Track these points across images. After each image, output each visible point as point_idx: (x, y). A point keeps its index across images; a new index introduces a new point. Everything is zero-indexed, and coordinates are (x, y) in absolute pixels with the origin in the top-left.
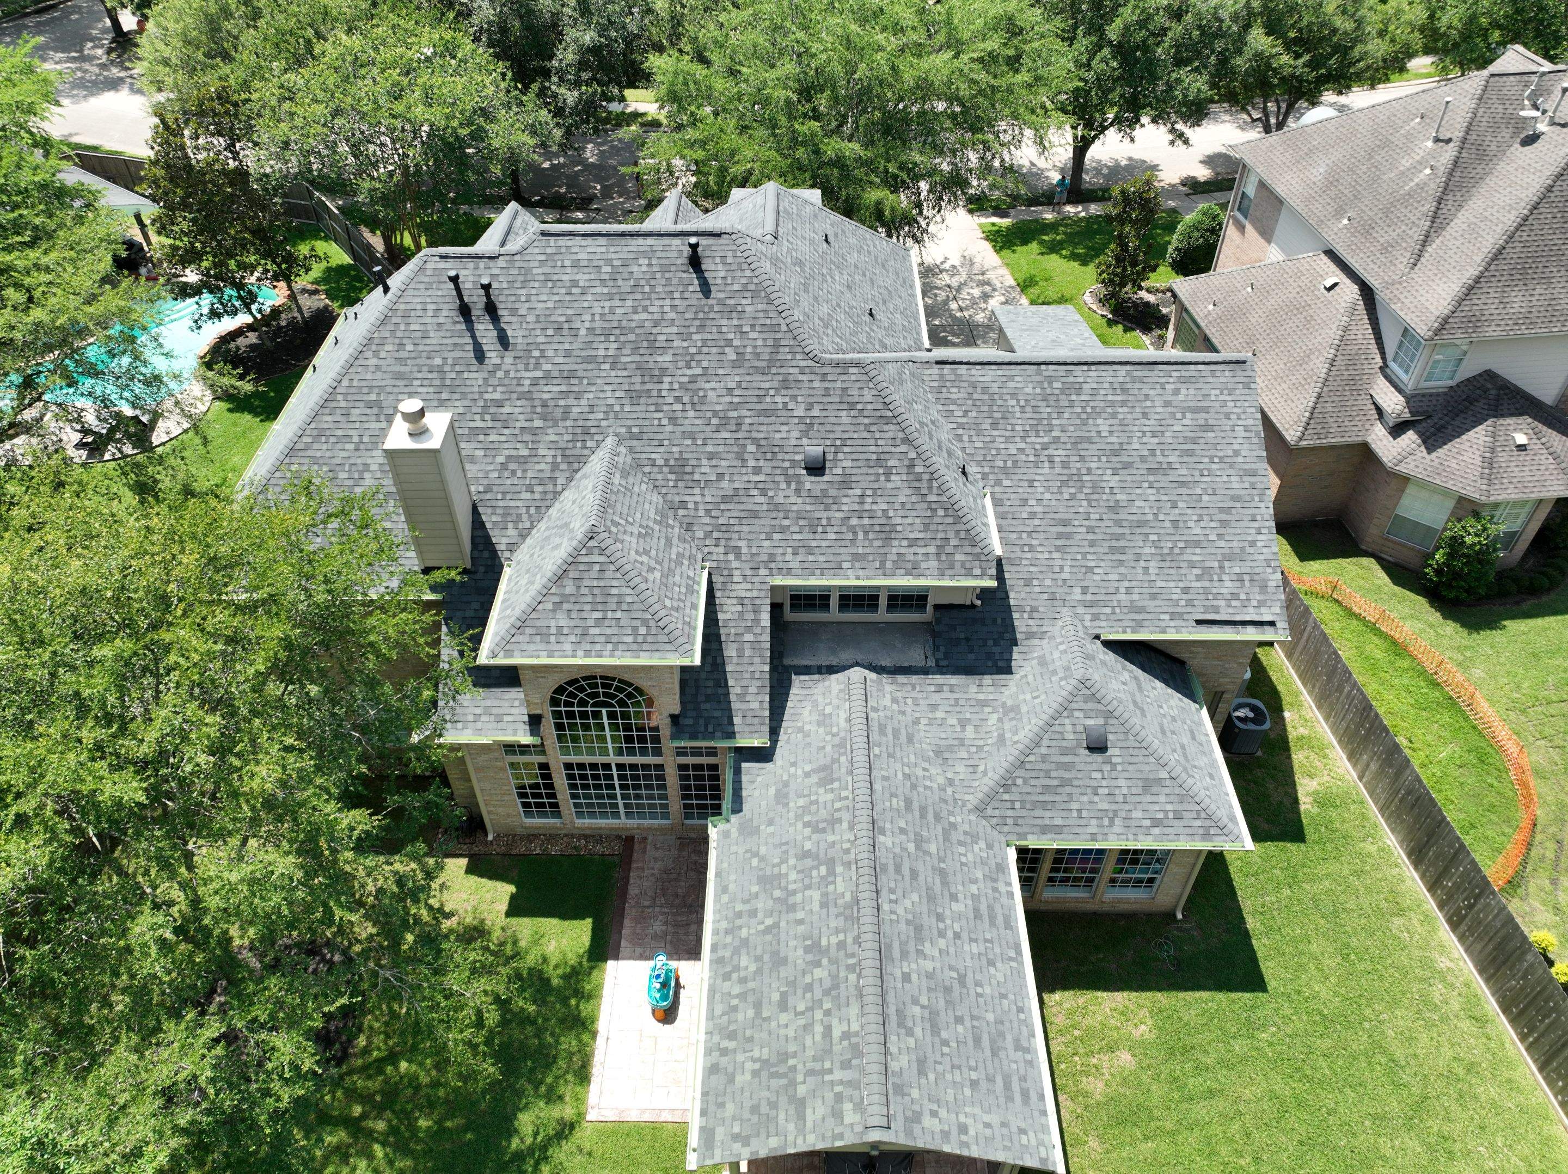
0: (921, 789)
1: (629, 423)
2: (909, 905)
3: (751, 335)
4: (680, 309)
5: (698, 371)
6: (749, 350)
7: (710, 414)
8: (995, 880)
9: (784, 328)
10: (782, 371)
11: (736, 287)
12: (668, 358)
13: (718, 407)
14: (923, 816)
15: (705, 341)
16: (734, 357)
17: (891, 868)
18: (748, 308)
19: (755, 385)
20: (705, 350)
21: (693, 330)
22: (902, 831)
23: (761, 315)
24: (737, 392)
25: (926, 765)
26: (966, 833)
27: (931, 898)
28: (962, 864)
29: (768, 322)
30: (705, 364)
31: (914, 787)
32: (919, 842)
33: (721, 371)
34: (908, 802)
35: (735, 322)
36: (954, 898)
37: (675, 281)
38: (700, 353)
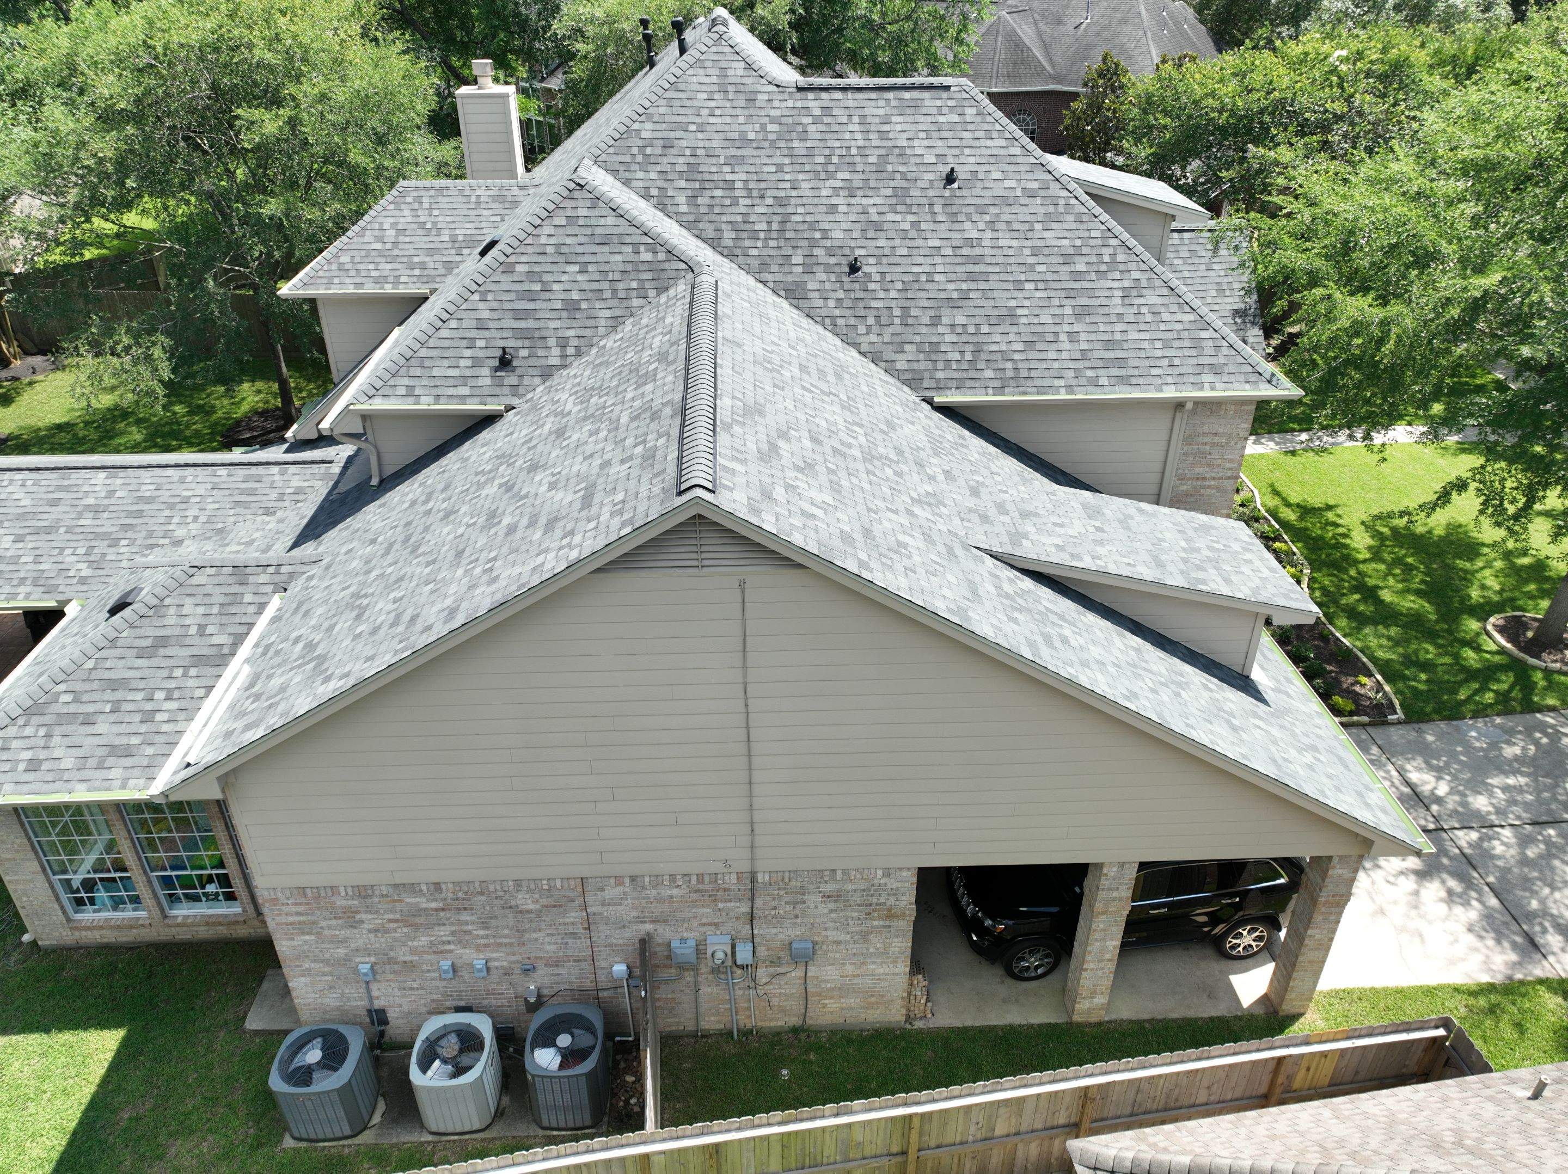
0: (167, 513)
2: (15, 497)
8: (35, 583)
14: (130, 514)
17: (65, 482)
22: (111, 494)
25: (203, 519)
26: (104, 555)
27: (22, 517)
28: (62, 549)
31: (172, 507)
32: (96, 510)
34: (150, 500)
36: (19, 539)
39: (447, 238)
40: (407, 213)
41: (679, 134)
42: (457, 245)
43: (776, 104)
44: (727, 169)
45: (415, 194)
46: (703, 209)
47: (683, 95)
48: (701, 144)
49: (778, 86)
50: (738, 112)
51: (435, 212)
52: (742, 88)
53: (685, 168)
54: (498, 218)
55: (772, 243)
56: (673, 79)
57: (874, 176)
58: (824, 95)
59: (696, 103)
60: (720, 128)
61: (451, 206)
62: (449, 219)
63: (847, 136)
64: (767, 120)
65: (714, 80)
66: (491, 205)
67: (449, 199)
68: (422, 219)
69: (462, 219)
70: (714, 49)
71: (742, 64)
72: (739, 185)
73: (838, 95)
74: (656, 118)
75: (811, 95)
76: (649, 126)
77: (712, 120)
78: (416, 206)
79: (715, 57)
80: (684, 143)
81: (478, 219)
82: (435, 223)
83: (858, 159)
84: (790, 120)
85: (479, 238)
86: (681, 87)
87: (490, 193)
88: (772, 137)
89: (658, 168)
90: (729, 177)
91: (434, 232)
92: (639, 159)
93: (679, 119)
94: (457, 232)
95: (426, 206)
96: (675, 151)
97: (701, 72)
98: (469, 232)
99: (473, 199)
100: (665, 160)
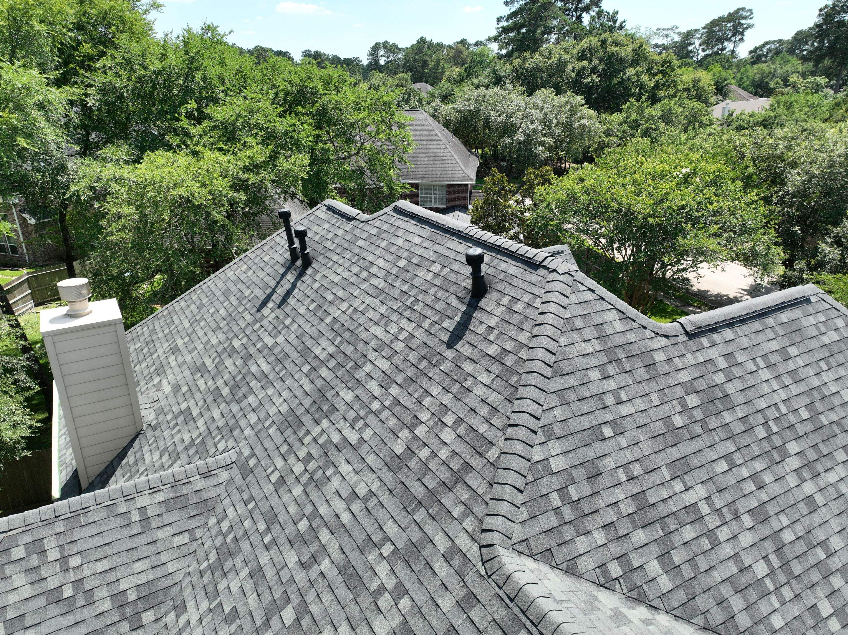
1: (258, 449)
3: (447, 435)
4: (414, 344)
5: (354, 438)
6: (424, 454)
7: (309, 509)
9: (492, 454)
10: (429, 527)
11: (492, 350)
12: (349, 396)
13: (323, 510)
15: (397, 402)
16: (399, 449)
18: (479, 391)
19: (381, 514)
20: (386, 414)
21: (400, 378)
23: (484, 410)
24: (356, 507)
29: (482, 428)
30: (368, 434)
33: (371, 459)
35: (447, 399)
37: (440, 306)
38: (376, 414)
39: (107, 605)
40: (19, 580)
41: (599, 448)
42: (128, 612)
43: (679, 363)
44: (678, 486)
45: (28, 538)
46: (687, 572)
47: (571, 381)
48: (629, 455)
49: (667, 337)
50: (646, 387)
51: (75, 562)
52: (633, 350)
53: (632, 508)
54: (185, 538)
55: (787, 593)
56: (550, 358)
57: (816, 438)
58: (716, 337)
59: (595, 389)
60: (641, 419)
61: (99, 541)
62: (101, 567)
63: (766, 389)
64: (679, 391)
65: (597, 345)
66: (167, 518)
67: (93, 530)
68: (53, 583)
69: (123, 558)
70: (574, 299)
71: (614, 312)
72: (704, 508)
73: (728, 334)
74: (559, 431)
75: (704, 341)
76: (554, 447)
77: (625, 410)
78: (34, 560)
79: (580, 311)
80: (610, 463)
81: (153, 549)
82: (78, 584)
83: (793, 419)
84: (701, 384)
85: (165, 583)
86: (565, 366)
87: (160, 497)
88: (698, 415)
89: (599, 520)
90: (688, 499)
91: (80, 602)
92: (568, 514)
93: (586, 422)
94: (124, 585)
95: (53, 554)
96: (605, 481)
97: (576, 337)
98: (143, 579)
99: (135, 516)
100: (601, 501)
